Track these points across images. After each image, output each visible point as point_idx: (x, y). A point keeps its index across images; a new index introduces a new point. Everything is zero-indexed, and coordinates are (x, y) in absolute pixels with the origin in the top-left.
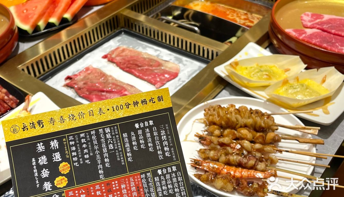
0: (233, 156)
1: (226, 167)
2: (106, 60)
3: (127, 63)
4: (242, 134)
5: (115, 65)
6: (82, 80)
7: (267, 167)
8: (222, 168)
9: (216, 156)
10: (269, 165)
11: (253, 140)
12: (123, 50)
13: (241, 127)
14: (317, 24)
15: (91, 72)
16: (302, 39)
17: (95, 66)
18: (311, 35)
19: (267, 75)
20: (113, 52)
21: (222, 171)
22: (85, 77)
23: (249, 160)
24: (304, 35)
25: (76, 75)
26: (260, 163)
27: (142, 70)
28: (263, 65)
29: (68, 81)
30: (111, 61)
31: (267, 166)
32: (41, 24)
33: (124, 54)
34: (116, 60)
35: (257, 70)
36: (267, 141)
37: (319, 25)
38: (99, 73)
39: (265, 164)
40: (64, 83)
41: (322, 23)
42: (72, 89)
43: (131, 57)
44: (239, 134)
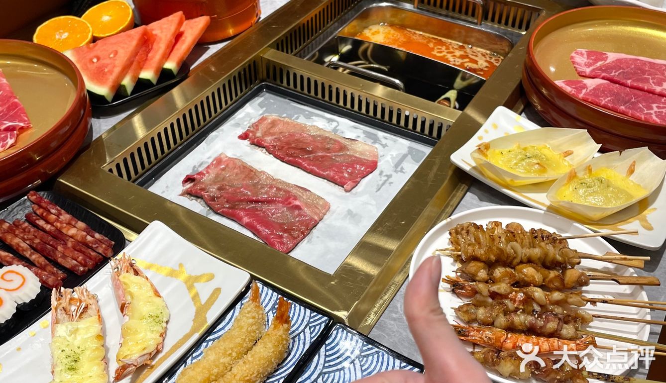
0: (519, 316)
1: (510, 335)
2: (247, 142)
3: (286, 147)
4: (526, 276)
5: (264, 150)
6: (214, 182)
7: (578, 332)
8: (505, 338)
9: (489, 317)
10: (580, 327)
11: (544, 284)
12: (274, 123)
13: (521, 262)
14: (600, 69)
15: (227, 166)
16: (583, 98)
17: (230, 154)
18: (594, 89)
19: (538, 164)
20: (256, 126)
21: (505, 343)
22: (217, 176)
23: (547, 321)
24: (584, 91)
25: (201, 173)
26: (565, 326)
27: (316, 158)
28: (528, 145)
29: (189, 185)
30: (258, 144)
31: (577, 329)
32: (128, 82)
33: (276, 130)
34: (265, 141)
35: (520, 157)
36: (567, 284)
37: (603, 71)
38: (241, 167)
39: (574, 326)
40: (181, 188)
41: (608, 68)
42: (199, 200)
43: (291, 135)
44: (521, 275)
